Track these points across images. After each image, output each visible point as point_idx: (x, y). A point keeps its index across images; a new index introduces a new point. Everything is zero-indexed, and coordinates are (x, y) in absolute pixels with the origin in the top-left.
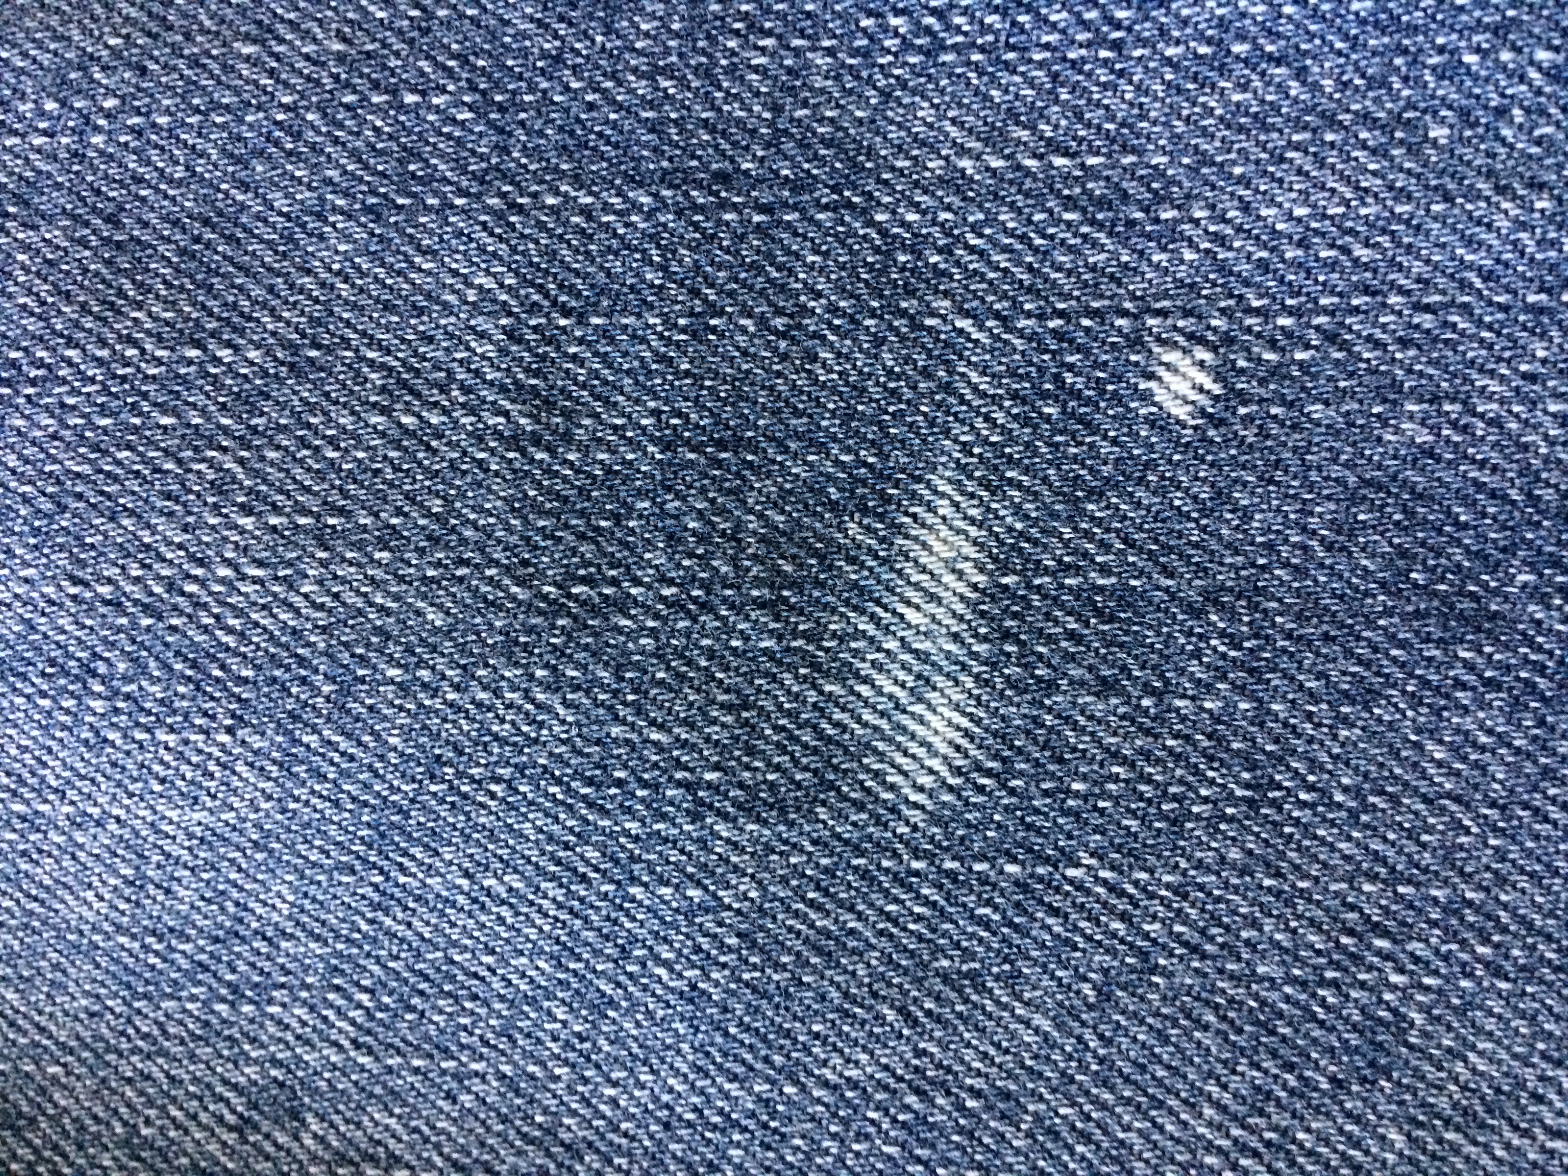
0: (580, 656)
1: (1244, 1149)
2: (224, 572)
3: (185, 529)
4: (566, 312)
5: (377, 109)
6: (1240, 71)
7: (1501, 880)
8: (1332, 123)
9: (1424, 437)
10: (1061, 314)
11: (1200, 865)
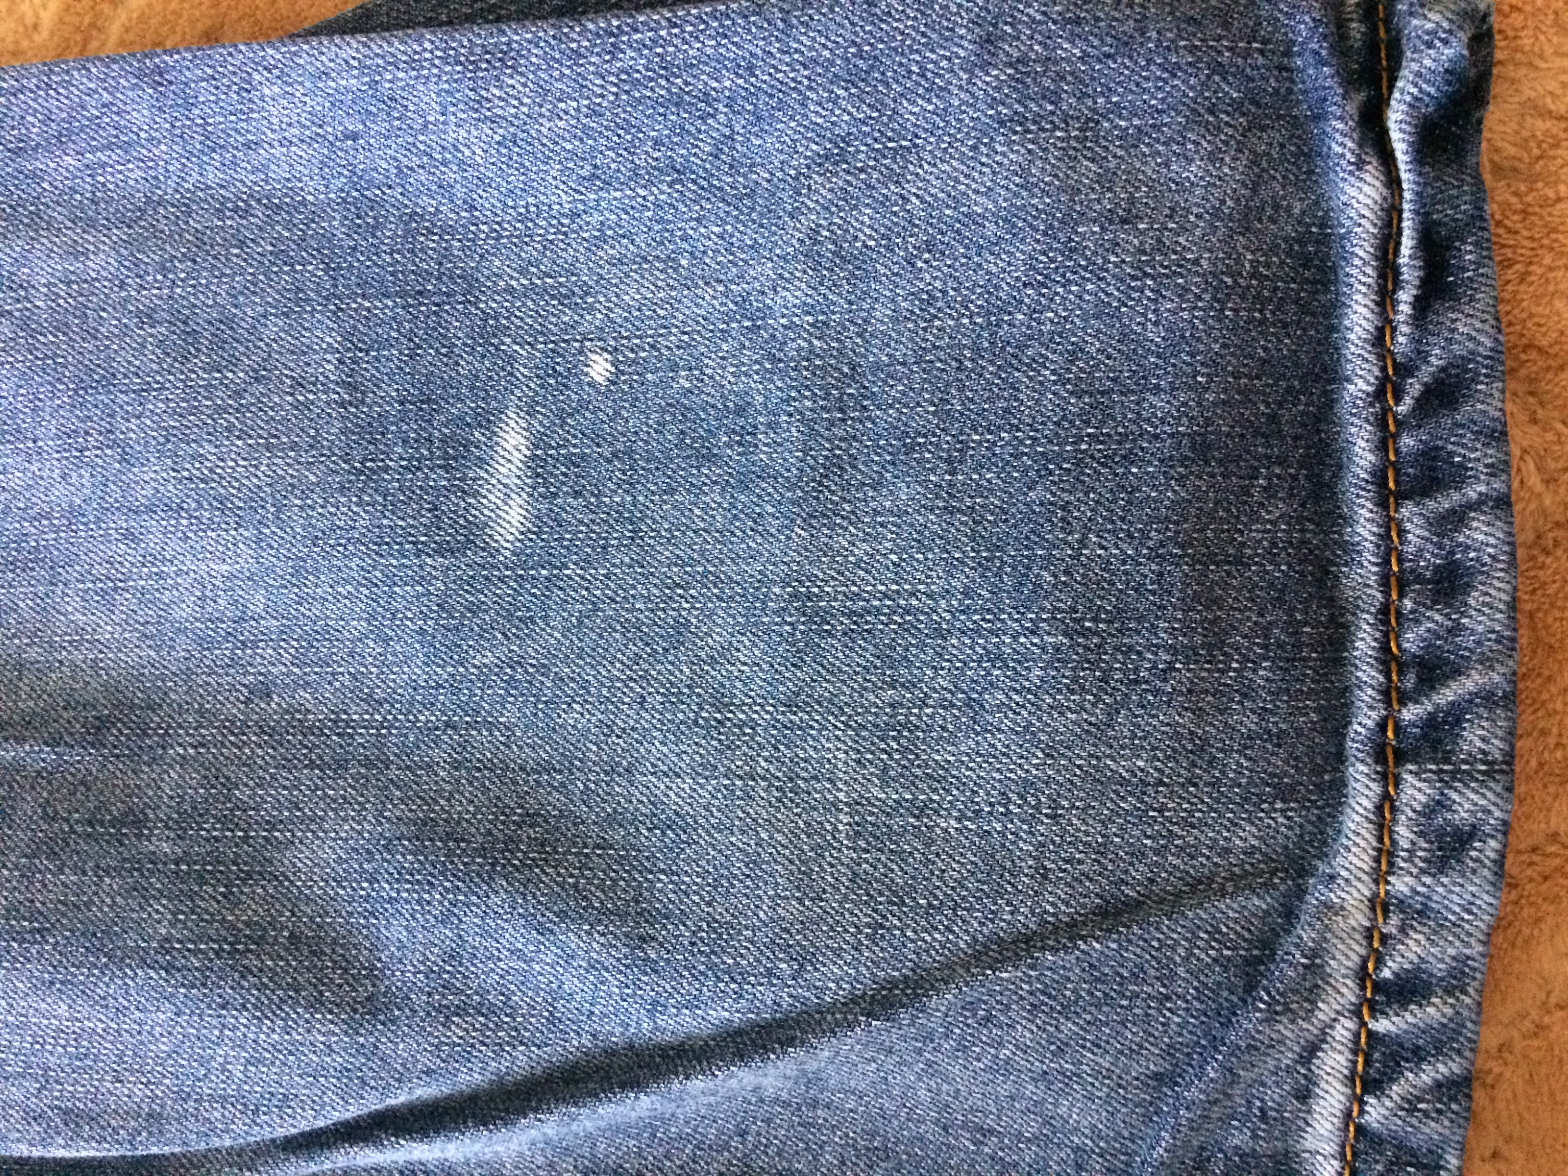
0: (370, 491)
1: (631, 679)
2: (232, 464)
3: (216, 447)
4: (361, 350)
5: (286, 273)
6: (610, 241)
7: (722, 562)
8: (646, 260)
9: (687, 385)
10: (553, 342)
11: (614, 565)
